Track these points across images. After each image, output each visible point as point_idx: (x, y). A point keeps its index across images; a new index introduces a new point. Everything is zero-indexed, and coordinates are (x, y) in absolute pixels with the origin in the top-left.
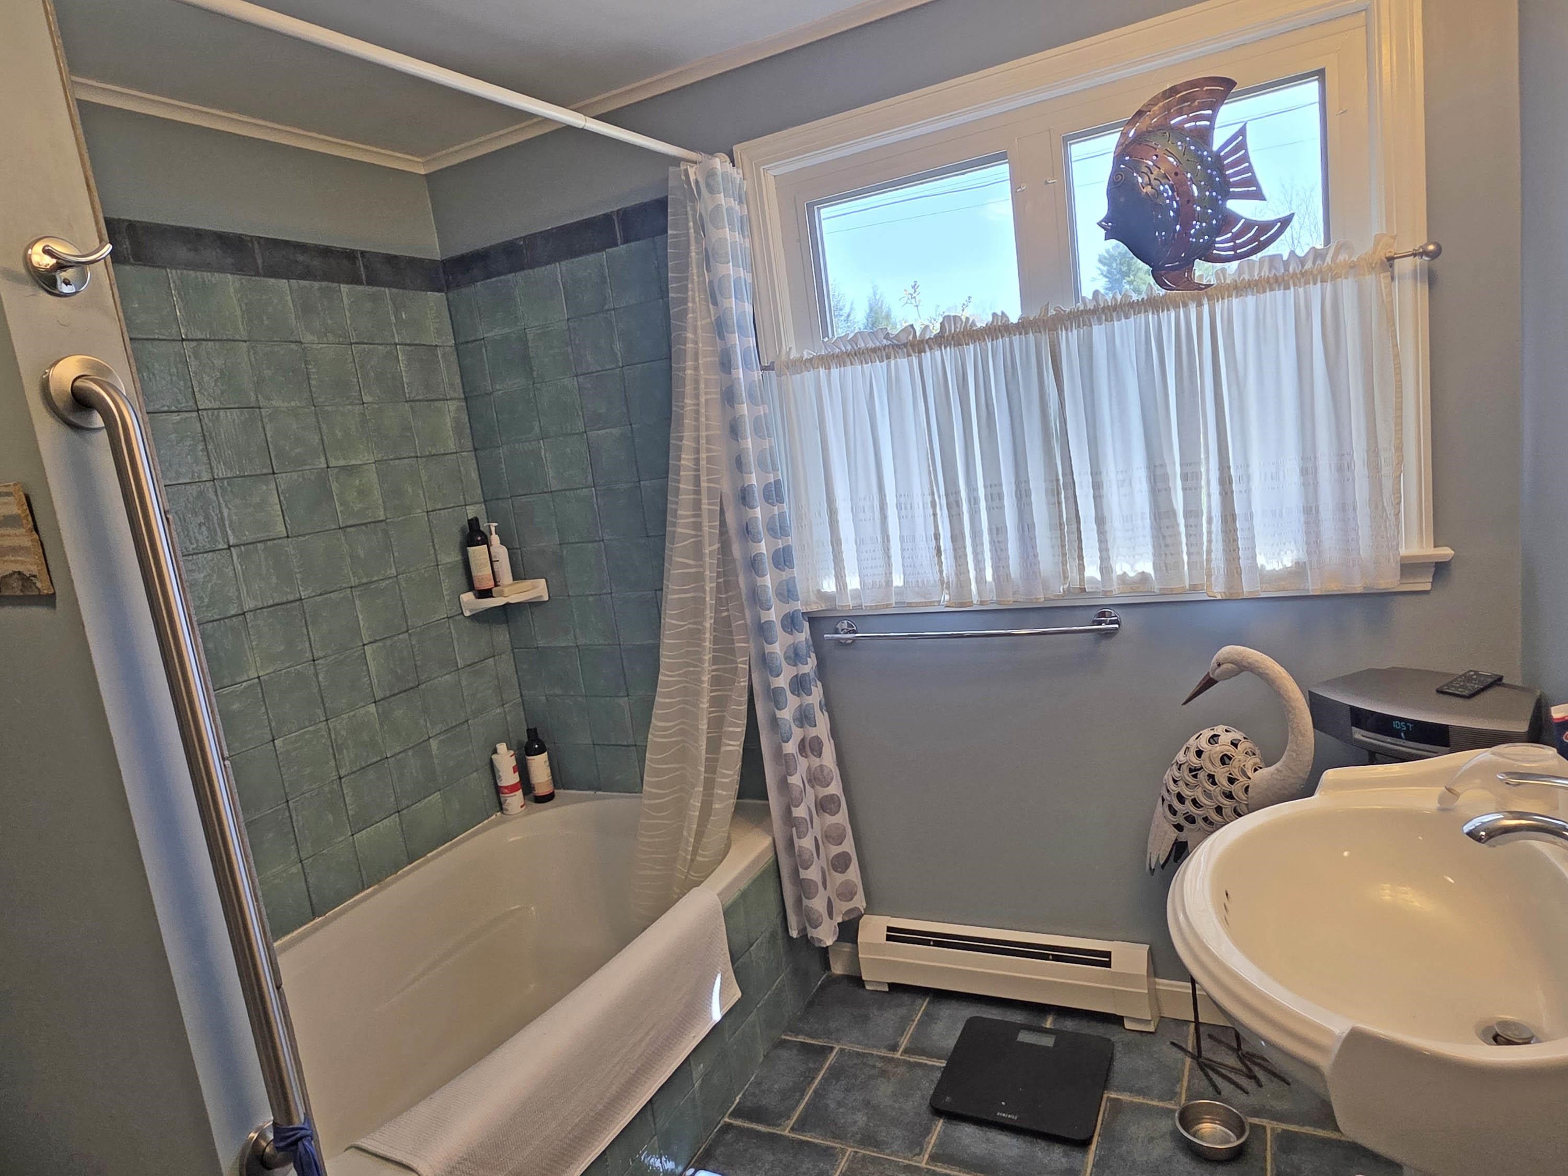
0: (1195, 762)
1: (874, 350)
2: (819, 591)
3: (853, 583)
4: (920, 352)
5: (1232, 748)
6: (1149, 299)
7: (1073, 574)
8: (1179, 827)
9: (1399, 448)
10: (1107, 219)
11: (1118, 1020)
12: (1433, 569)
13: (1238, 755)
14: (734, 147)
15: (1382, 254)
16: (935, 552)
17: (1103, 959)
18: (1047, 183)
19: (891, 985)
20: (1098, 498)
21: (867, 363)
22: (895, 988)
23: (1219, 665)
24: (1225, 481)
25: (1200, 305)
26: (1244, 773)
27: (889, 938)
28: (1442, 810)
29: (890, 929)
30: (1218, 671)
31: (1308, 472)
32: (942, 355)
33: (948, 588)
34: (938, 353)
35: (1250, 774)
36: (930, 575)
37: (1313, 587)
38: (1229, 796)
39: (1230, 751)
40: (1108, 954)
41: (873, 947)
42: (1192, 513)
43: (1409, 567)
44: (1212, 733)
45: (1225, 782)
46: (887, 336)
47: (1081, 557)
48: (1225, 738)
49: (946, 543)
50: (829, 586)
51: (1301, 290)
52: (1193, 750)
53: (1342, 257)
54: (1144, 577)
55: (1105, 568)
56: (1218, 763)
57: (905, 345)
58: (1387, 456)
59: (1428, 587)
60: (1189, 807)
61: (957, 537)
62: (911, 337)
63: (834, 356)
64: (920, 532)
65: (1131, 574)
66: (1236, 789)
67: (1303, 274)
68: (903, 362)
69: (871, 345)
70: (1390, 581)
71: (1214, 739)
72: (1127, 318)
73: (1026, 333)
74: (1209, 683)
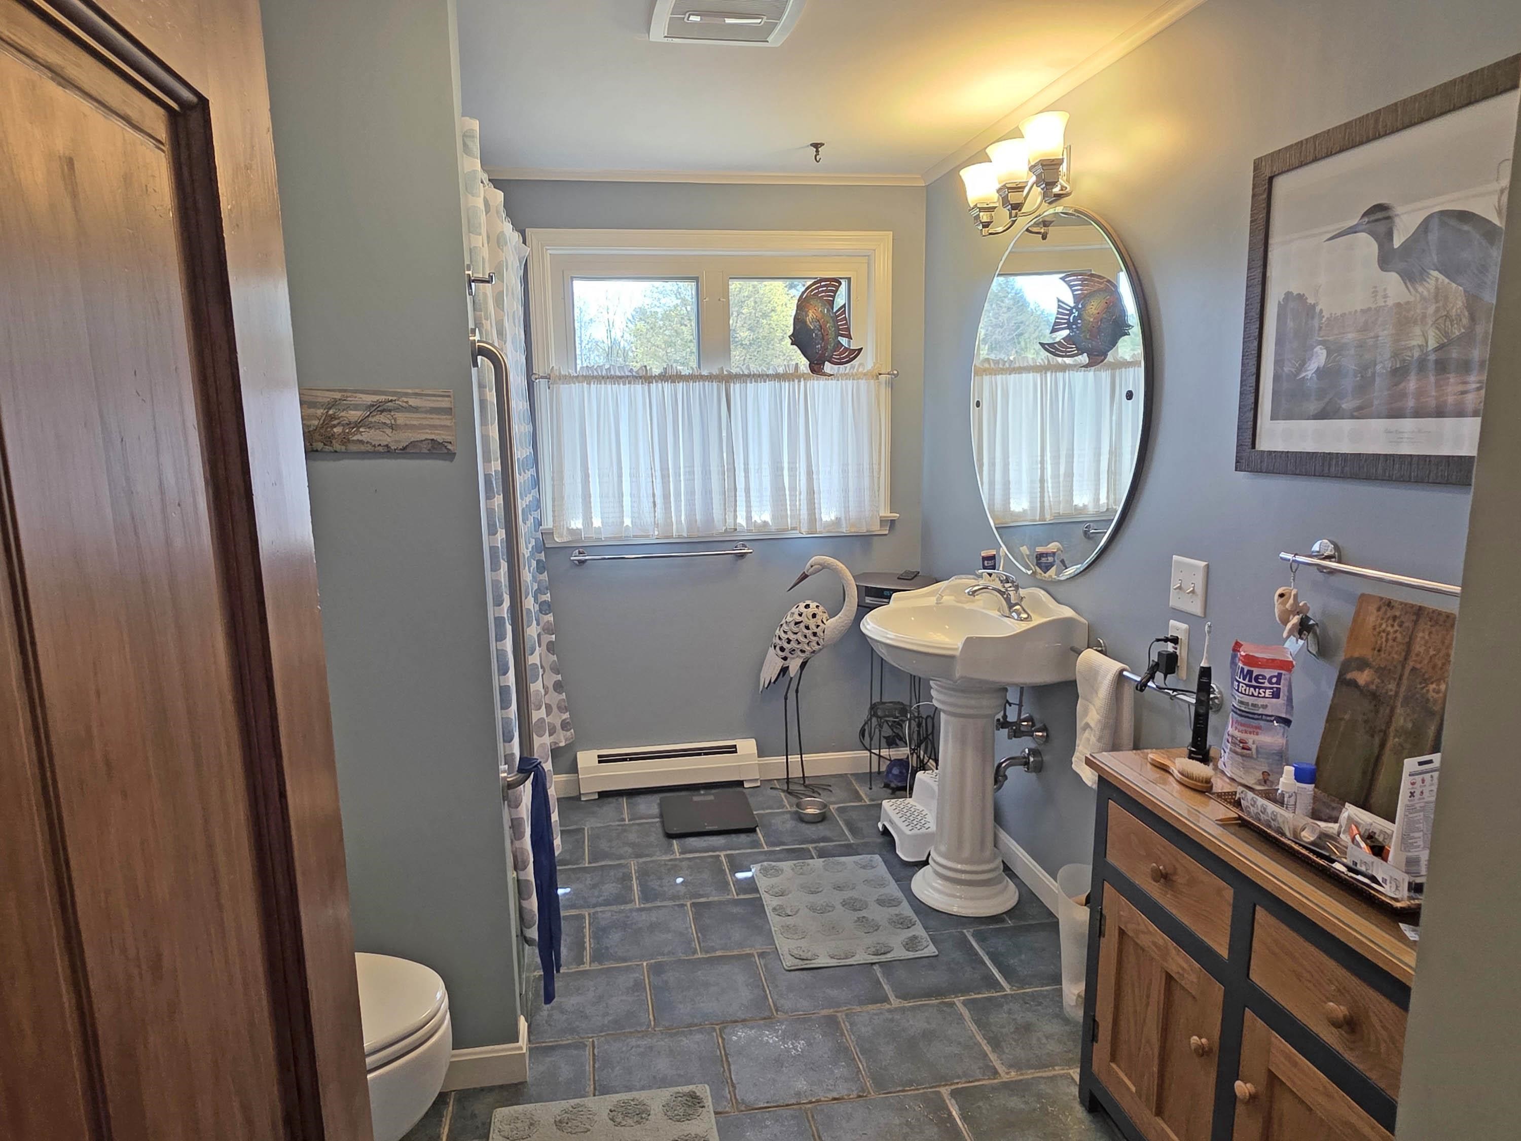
0: (799, 619)
1: (621, 377)
2: (568, 529)
3: (597, 522)
4: (649, 383)
5: (816, 609)
6: (776, 374)
7: (730, 521)
8: (785, 659)
9: (880, 464)
10: (792, 335)
11: (740, 783)
12: (889, 524)
13: (819, 612)
14: (527, 230)
15: (876, 372)
16: (652, 505)
17: (732, 749)
18: (719, 300)
19: (599, 793)
20: (747, 477)
21: (615, 384)
22: (603, 795)
23: (812, 566)
24: (810, 473)
25: (799, 381)
26: (823, 622)
27: (600, 762)
28: (937, 603)
29: (599, 756)
30: (810, 571)
31: (845, 472)
32: (663, 388)
33: (657, 527)
34: (660, 385)
35: (825, 622)
36: (648, 518)
37: (844, 530)
38: (815, 634)
39: (816, 611)
40: (735, 746)
41: (587, 769)
42: (793, 488)
43: (883, 521)
44: (805, 604)
45: (814, 628)
46: (631, 371)
47: (735, 511)
48: (813, 605)
49: (659, 501)
50: (577, 524)
51: (844, 382)
52: (797, 613)
53: (860, 370)
54: (765, 523)
55: (749, 517)
56: (810, 617)
57: (641, 377)
58: (876, 467)
59: (887, 532)
60: (793, 645)
61: (666, 497)
62: (644, 373)
63: (594, 377)
64: (643, 492)
65: (759, 521)
66: (818, 631)
67: (845, 375)
68: (639, 387)
69: (618, 373)
70: (876, 528)
71: (807, 606)
72: (765, 382)
73: (712, 382)
74: (804, 577)
